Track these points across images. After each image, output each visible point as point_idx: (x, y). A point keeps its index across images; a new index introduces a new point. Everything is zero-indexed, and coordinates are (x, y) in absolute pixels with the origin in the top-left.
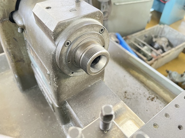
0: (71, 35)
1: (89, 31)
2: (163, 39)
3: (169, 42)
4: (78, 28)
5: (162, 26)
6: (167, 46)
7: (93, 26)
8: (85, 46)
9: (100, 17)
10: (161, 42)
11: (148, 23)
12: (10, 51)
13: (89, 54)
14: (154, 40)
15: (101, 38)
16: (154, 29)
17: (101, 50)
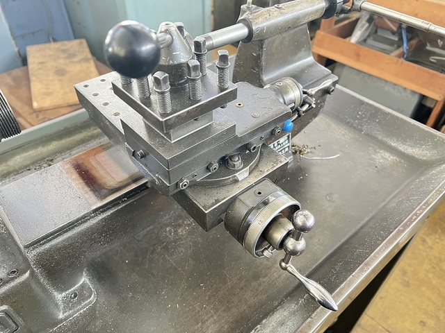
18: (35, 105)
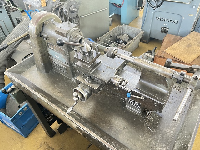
0: (71, 34)
1: (76, 32)
2: (125, 35)
3: (129, 36)
4: (73, 32)
5: (121, 26)
6: (129, 40)
7: (77, 30)
8: (76, 37)
9: (78, 27)
10: (124, 38)
11: (110, 25)
12: (40, 50)
13: (78, 39)
14: (118, 38)
15: (80, 33)
16: (116, 29)
17: (81, 37)
18: (166, 50)
